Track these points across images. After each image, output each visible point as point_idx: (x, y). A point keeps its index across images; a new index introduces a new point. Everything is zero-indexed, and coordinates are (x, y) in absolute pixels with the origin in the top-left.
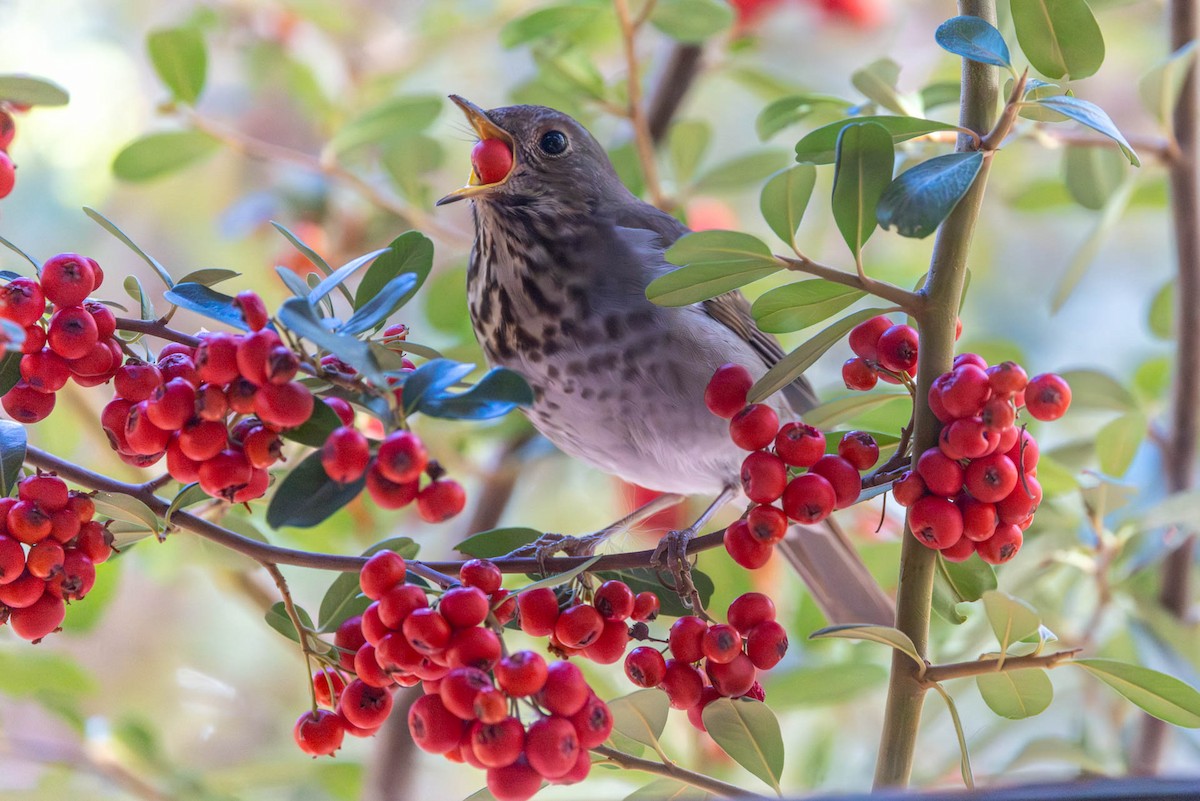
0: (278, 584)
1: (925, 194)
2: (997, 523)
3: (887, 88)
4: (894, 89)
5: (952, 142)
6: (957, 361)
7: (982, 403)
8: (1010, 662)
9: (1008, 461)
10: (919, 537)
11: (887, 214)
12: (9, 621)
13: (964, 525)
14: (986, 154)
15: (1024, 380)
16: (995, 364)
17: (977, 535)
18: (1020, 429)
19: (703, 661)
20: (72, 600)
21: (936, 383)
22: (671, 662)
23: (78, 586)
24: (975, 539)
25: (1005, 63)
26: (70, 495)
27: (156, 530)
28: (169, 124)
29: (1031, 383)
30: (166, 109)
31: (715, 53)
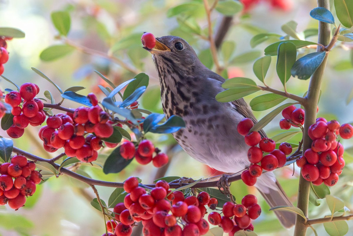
0: (95, 192)
1: (307, 66)
2: (330, 173)
3: (293, 31)
4: (295, 31)
5: (315, 48)
6: (317, 120)
7: (325, 134)
8: (335, 218)
9: (334, 153)
10: (305, 177)
11: (294, 72)
12: (8, 203)
13: (319, 174)
14: (327, 52)
15: (339, 126)
16: (329, 121)
17: (323, 177)
18: (338, 142)
19: (234, 217)
20: (28, 196)
21: (310, 127)
22: (223, 217)
23: (30, 191)
24: (323, 178)
25: (333, 23)
26: (28, 162)
27: (56, 174)
28: (58, 43)
29: (341, 127)
30: (57, 38)
31: (237, 19)
